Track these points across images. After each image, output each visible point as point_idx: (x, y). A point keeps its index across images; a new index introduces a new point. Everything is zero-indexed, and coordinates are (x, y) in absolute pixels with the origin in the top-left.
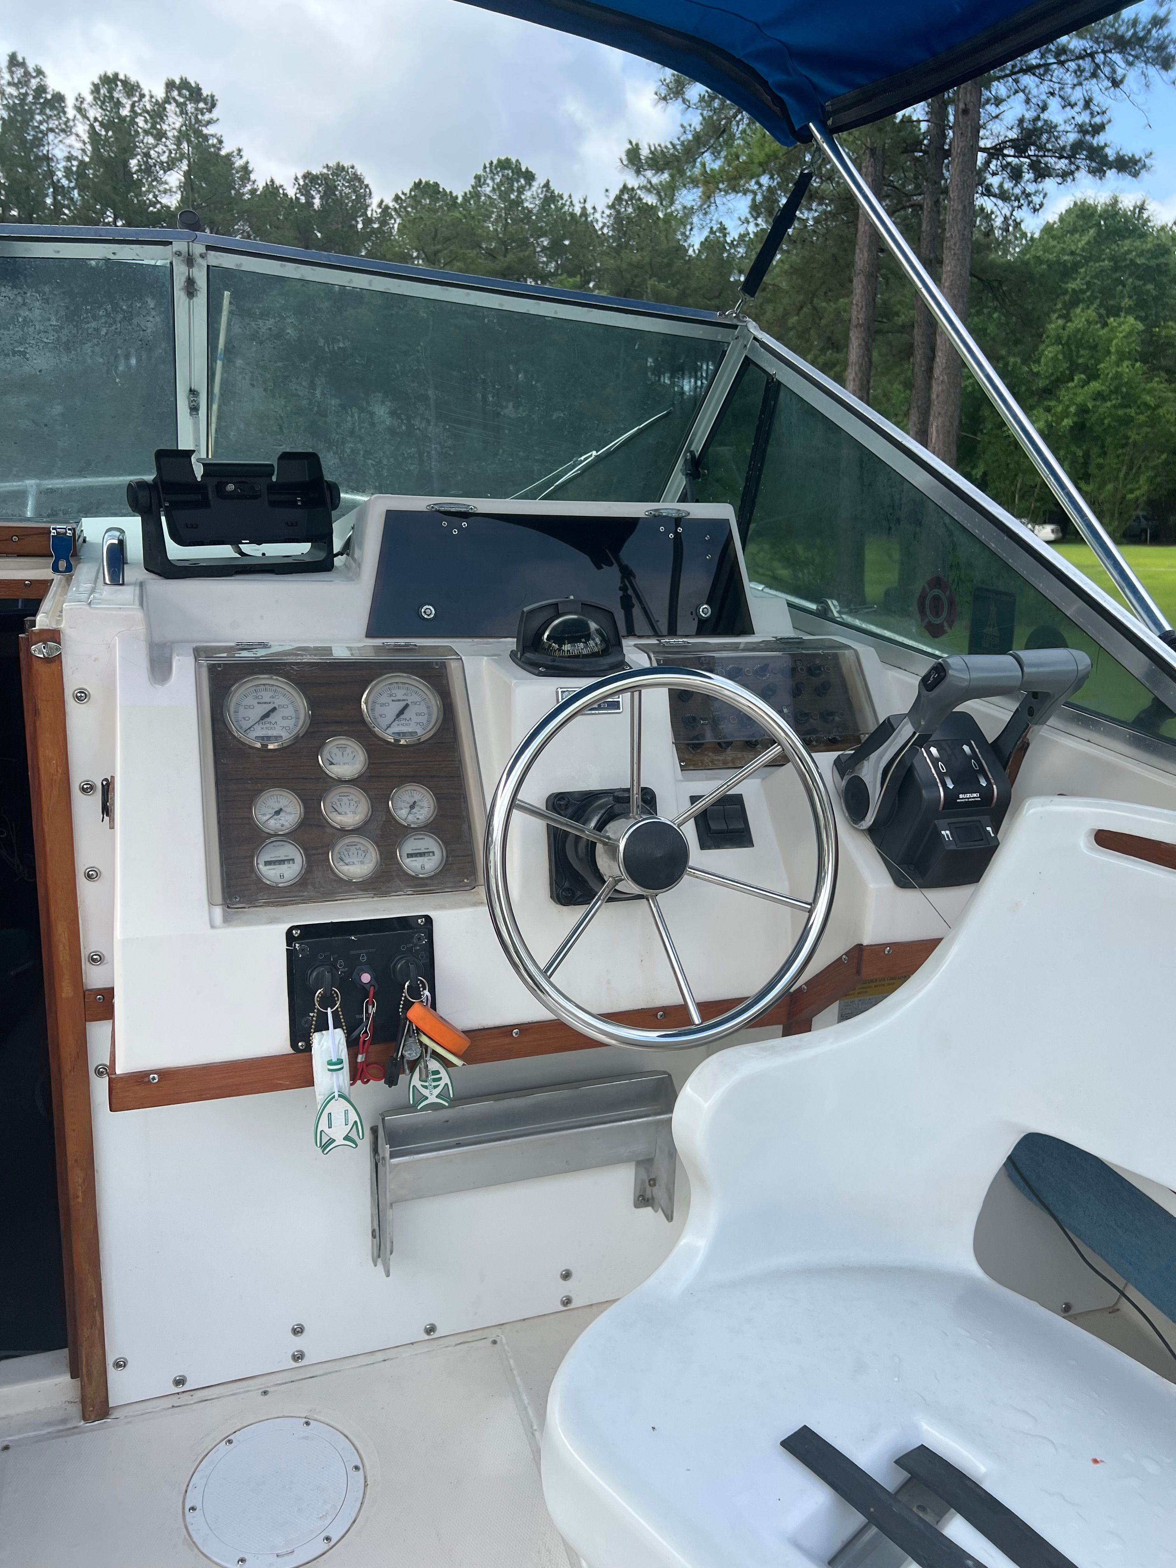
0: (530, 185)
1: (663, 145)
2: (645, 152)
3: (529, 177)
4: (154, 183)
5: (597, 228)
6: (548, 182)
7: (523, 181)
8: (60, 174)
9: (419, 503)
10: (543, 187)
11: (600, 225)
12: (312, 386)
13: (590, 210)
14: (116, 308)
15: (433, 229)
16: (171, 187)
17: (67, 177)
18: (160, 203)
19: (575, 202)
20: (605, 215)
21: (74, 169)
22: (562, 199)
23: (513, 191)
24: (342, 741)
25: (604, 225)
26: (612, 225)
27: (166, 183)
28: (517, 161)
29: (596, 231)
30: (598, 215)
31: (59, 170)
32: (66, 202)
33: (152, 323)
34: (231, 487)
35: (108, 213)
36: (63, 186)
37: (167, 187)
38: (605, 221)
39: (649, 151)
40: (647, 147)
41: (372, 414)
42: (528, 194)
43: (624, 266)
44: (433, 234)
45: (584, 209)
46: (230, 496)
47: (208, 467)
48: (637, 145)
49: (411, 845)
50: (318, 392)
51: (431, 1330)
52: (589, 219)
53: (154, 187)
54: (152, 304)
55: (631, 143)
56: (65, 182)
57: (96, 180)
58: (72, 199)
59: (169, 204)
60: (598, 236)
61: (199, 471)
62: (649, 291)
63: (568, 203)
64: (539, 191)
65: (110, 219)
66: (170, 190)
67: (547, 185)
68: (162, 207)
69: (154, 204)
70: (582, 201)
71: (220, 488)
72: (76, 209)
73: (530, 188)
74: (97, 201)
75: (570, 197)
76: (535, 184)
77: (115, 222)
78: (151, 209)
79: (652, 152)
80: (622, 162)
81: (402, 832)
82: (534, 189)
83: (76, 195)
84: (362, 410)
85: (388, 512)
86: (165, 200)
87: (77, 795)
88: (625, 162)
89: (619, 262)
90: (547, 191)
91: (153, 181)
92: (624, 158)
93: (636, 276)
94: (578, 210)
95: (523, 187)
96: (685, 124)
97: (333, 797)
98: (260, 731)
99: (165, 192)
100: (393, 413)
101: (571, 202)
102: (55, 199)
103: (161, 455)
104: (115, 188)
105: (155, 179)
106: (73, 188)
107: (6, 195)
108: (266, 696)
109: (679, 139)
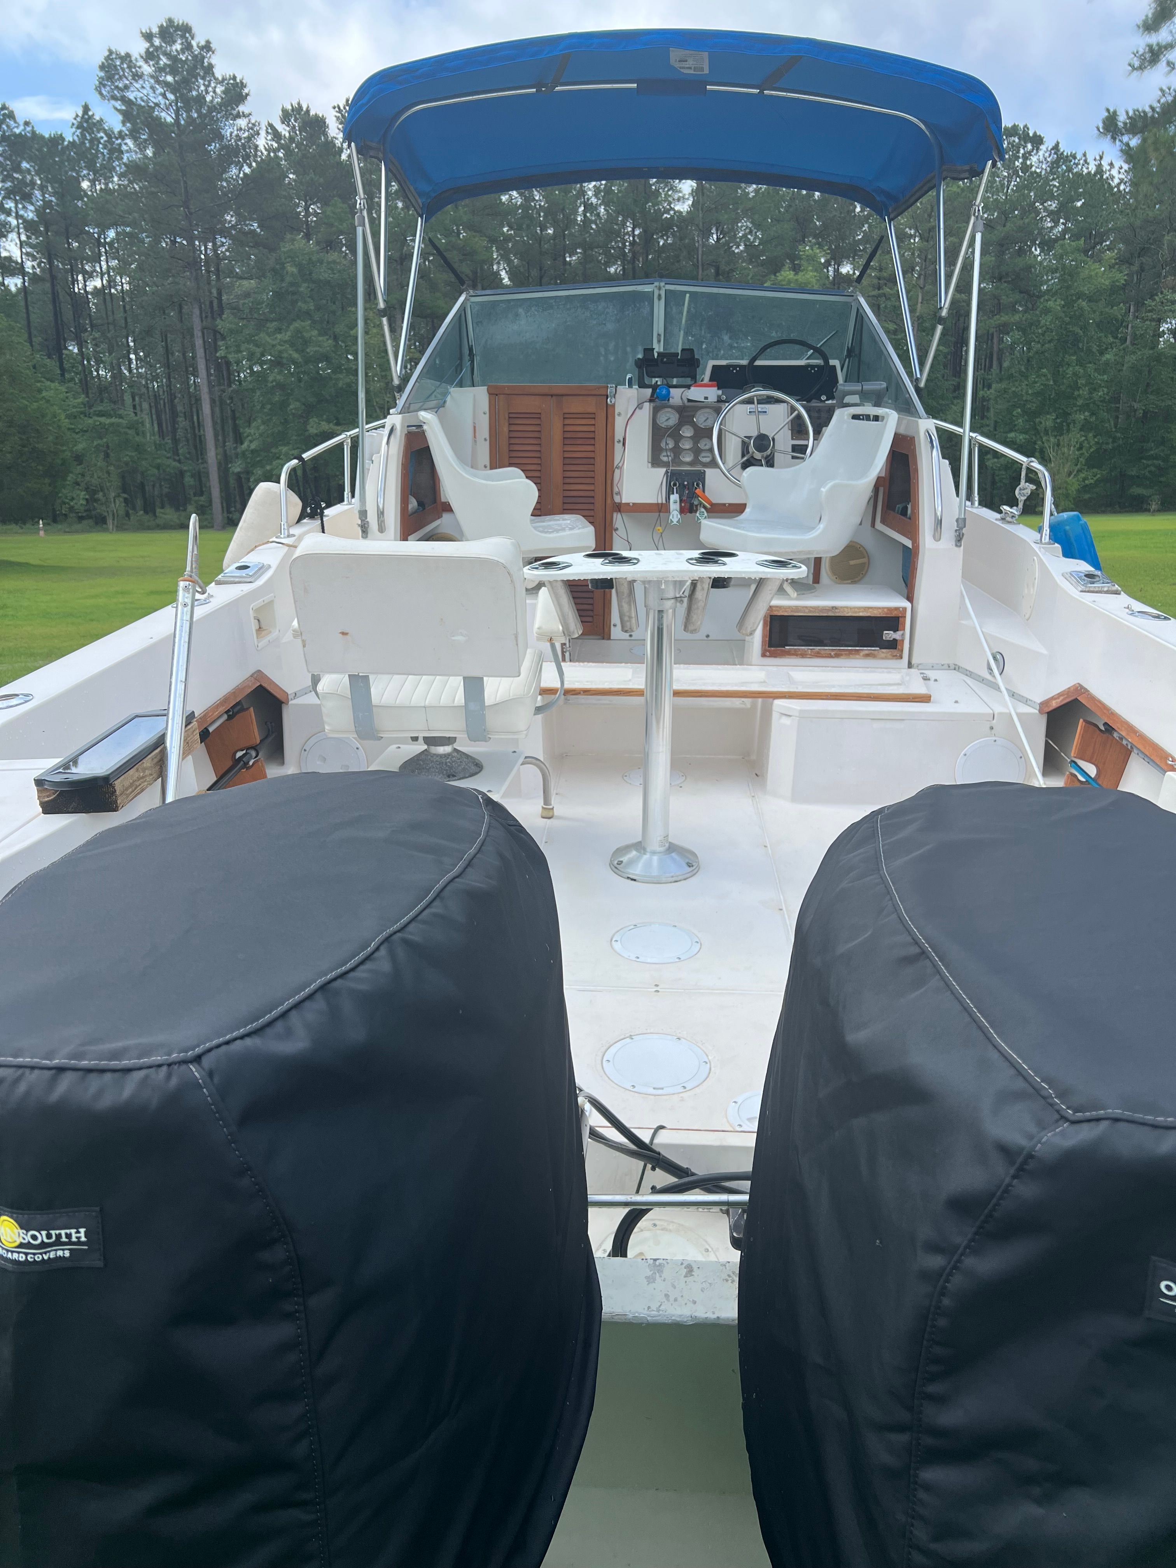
0: (1038, 149)
1: (1140, 110)
2: (1122, 118)
3: (1037, 141)
4: (670, 193)
5: (1113, 185)
6: (1057, 144)
7: (1029, 146)
8: (590, 193)
9: (723, 363)
10: (1052, 149)
11: (1116, 181)
12: (701, 330)
13: (1106, 167)
14: (635, 306)
15: (929, 207)
16: (685, 195)
17: (596, 195)
18: (673, 209)
19: (1090, 159)
20: (1122, 171)
21: (602, 187)
22: (1075, 158)
23: (1018, 158)
24: (688, 427)
25: (1122, 180)
26: (1130, 180)
27: (680, 192)
28: (1025, 126)
29: (1112, 188)
30: (1114, 172)
31: (590, 190)
32: (593, 218)
33: (646, 311)
34: (665, 360)
35: (628, 224)
36: (592, 203)
37: (680, 195)
38: (1123, 177)
39: (1126, 117)
40: (1124, 113)
41: (723, 339)
42: (1034, 159)
43: (1138, 223)
44: (929, 211)
45: (1099, 166)
46: (665, 363)
47: (659, 353)
48: (1115, 112)
49: (703, 454)
50: (703, 332)
51: (708, 636)
52: (1105, 177)
53: (670, 196)
54: (647, 303)
55: (1108, 110)
56: (594, 200)
57: (620, 195)
58: (598, 215)
59: (682, 210)
60: (1113, 194)
61: (656, 355)
62: (1165, 247)
63: (1081, 162)
64: (1047, 155)
65: (630, 229)
66: (683, 198)
67: (1056, 147)
68: (675, 213)
69: (667, 212)
70: (1098, 158)
71: (662, 360)
72: (601, 223)
73: (1037, 152)
74: (618, 213)
75: (1085, 155)
76: (1043, 147)
77: (633, 231)
78: (665, 215)
79: (1129, 118)
80: (1098, 130)
81: (701, 451)
82: (1041, 153)
83: (602, 210)
84: (719, 338)
85: (713, 366)
86: (678, 207)
87: (616, 443)
88: (1101, 130)
89: (1132, 220)
90: (1055, 153)
91: (669, 190)
92: (1101, 125)
93: (1153, 233)
94: (1092, 168)
95: (1030, 153)
96: (1164, 88)
97: (682, 441)
98: (665, 424)
99: (679, 200)
100: (730, 338)
101: (1086, 161)
102: (585, 216)
103: (645, 350)
104: (635, 201)
105: (671, 189)
106: (600, 205)
107: (545, 217)
108: (668, 415)
109: (1159, 101)
